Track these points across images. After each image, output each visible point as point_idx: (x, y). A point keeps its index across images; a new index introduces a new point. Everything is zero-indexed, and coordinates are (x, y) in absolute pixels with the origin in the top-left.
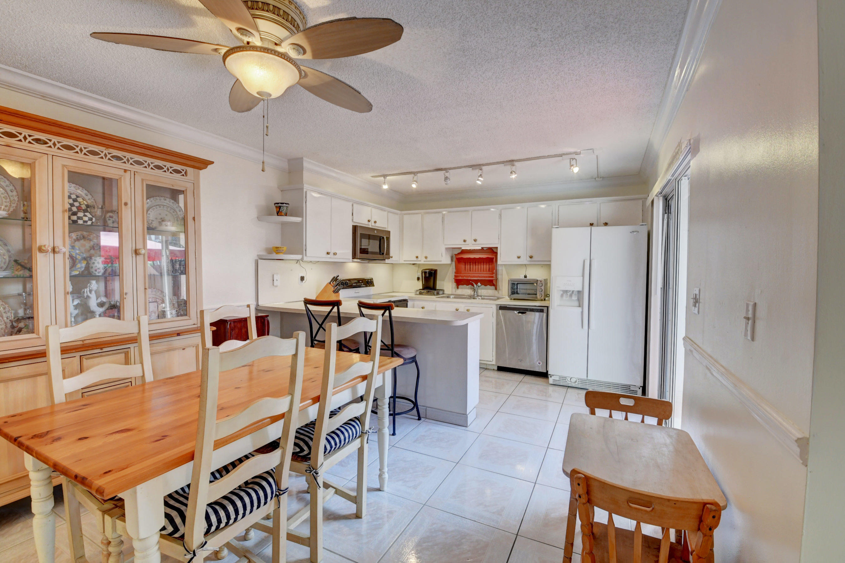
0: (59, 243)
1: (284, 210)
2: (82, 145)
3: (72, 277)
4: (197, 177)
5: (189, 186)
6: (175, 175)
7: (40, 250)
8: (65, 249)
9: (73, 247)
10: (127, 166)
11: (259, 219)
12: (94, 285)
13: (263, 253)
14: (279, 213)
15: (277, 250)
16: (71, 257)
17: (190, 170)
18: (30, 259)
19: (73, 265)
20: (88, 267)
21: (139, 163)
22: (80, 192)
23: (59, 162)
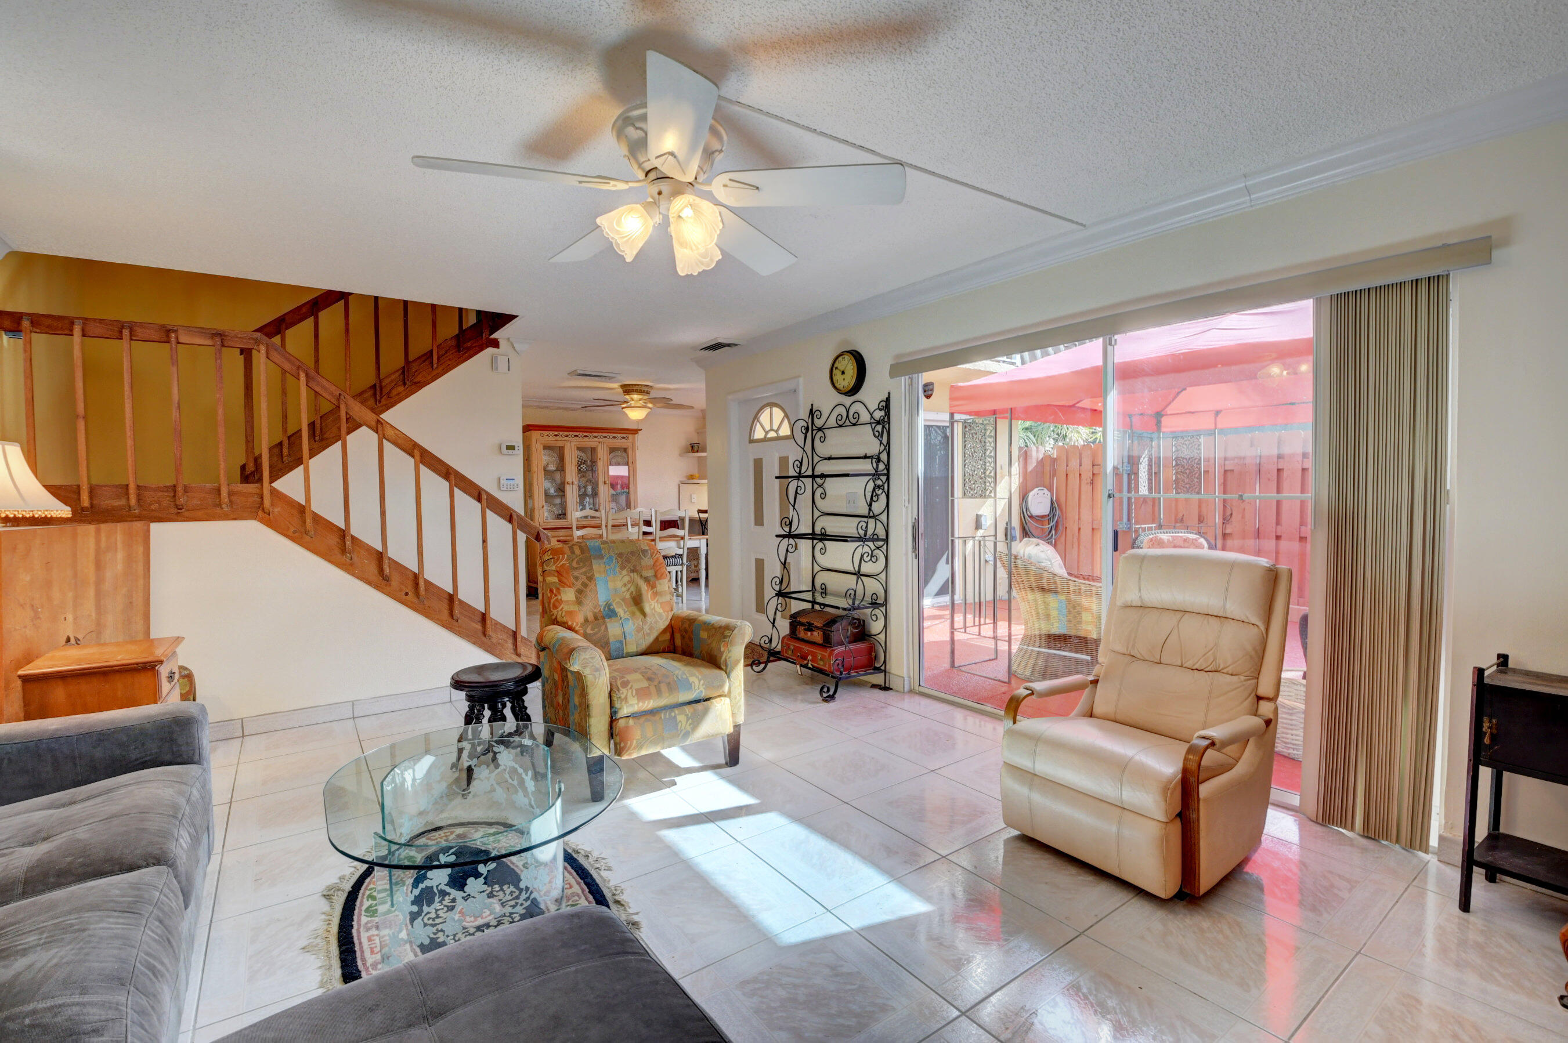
0: (574, 480)
1: (696, 448)
2: (581, 434)
3: (579, 495)
4: (634, 439)
5: (630, 445)
6: (623, 440)
7: (568, 483)
8: (576, 483)
9: (579, 481)
10: (600, 440)
11: (681, 455)
12: (587, 499)
13: (684, 479)
14: (693, 451)
15: (691, 477)
16: (579, 486)
17: (630, 436)
18: (564, 487)
19: (579, 490)
20: (585, 491)
21: (605, 437)
22: (583, 454)
23: (573, 444)
